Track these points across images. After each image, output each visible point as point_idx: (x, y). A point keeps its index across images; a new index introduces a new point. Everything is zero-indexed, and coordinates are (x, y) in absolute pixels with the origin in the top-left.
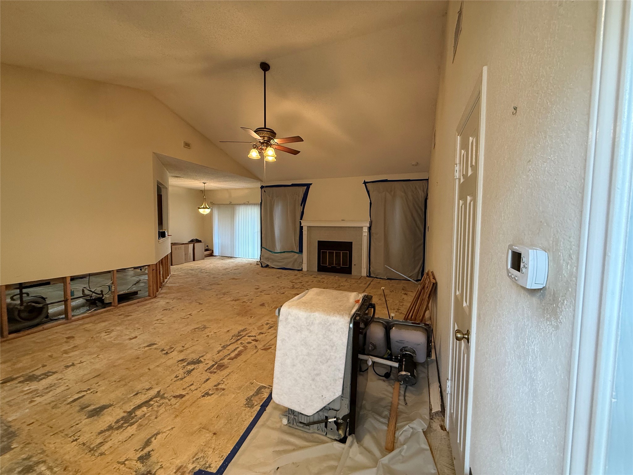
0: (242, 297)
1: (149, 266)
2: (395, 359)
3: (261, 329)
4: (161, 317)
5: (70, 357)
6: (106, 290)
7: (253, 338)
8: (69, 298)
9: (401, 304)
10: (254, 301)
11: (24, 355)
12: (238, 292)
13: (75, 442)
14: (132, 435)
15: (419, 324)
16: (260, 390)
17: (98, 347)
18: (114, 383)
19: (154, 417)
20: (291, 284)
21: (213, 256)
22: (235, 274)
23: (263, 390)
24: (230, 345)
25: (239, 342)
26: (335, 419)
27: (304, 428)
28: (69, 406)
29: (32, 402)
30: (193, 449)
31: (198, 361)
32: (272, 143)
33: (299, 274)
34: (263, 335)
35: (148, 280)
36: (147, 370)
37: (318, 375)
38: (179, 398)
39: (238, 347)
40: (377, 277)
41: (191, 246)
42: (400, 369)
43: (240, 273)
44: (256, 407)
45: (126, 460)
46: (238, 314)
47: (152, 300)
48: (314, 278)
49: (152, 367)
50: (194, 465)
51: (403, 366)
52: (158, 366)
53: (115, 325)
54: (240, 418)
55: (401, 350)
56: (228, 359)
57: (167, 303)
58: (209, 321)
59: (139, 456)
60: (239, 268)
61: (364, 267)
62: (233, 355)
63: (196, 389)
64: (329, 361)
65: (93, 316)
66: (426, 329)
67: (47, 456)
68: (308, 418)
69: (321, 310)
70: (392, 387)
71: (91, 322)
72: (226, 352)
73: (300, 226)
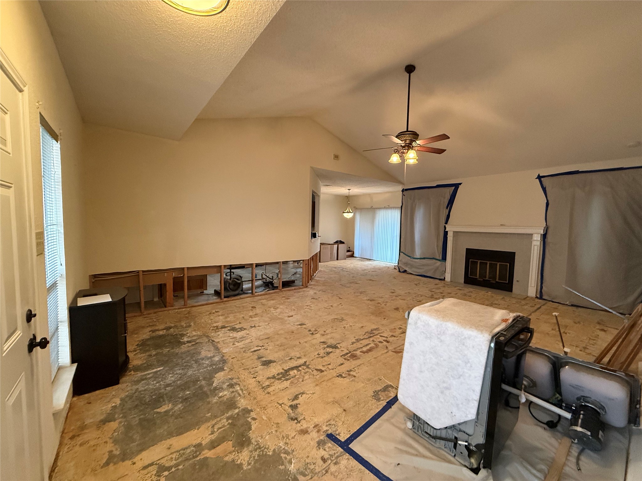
0: (377, 299)
1: (303, 260)
2: (565, 407)
3: (394, 332)
4: (310, 303)
5: (253, 321)
6: (275, 277)
7: (384, 339)
8: (255, 279)
9: (591, 342)
10: (388, 304)
11: (230, 313)
12: (374, 293)
13: (254, 379)
14: (287, 387)
15: (615, 371)
16: (387, 388)
17: (269, 318)
18: (277, 346)
19: (301, 380)
20: (430, 294)
21: (354, 257)
22: (372, 275)
23: (390, 389)
24: (362, 340)
25: (371, 339)
26: (467, 444)
27: (430, 439)
28: (252, 353)
29: (234, 344)
30: (327, 416)
31: (335, 347)
32: (414, 145)
33: (441, 284)
34: (395, 338)
35: (302, 272)
36: (299, 343)
37: (447, 388)
38: (319, 372)
39: (370, 344)
40: (553, 300)
41: (336, 246)
42: (574, 422)
43: (377, 276)
44: (382, 401)
45: (283, 403)
46: (372, 314)
47: (304, 289)
48: (459, 290)
49: (302, 341)
50: (327, 428)
51: (580, 421)
52: (306, 342)
53: (279, 304)
54: (367, 406)
55: (578, 399)
56: (360, 352)
57: (315, 293)
58: (347, 314)
59: (290, 404)
60: (376, 270)
61: (533, 285)
62: (365, 349)
63: (333, 369)
64: (461, 377)
65: (266, 294)
66: (627, 382)
67: (240, 381)
68: (435, 431)
69: (456, 321)
70: (559, 442)
71: (265, 299)
72: (359, 345)
73: (445, 231)
